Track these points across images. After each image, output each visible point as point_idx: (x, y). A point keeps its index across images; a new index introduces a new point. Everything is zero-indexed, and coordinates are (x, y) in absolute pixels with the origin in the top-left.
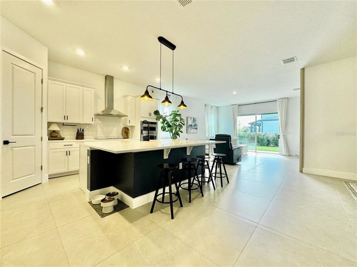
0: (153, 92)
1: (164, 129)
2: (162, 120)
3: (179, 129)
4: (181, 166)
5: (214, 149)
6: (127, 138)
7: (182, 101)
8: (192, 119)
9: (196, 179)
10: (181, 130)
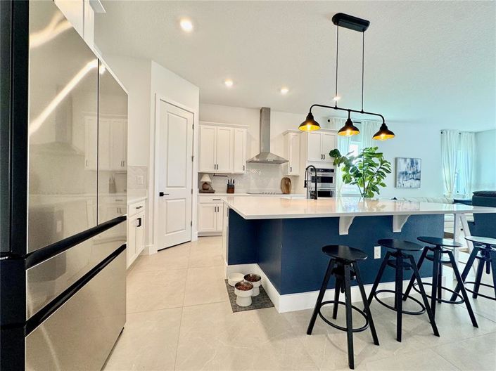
0: (329, 121)
1: (347, 179)
2: (344, 166)
3: (379, 179)
4: (378, 252)
5: (469, 223)
6: (288, 193)
7: (384, 125)
8: (409, 161)
9: (417, 287)
10: (382, 181)
